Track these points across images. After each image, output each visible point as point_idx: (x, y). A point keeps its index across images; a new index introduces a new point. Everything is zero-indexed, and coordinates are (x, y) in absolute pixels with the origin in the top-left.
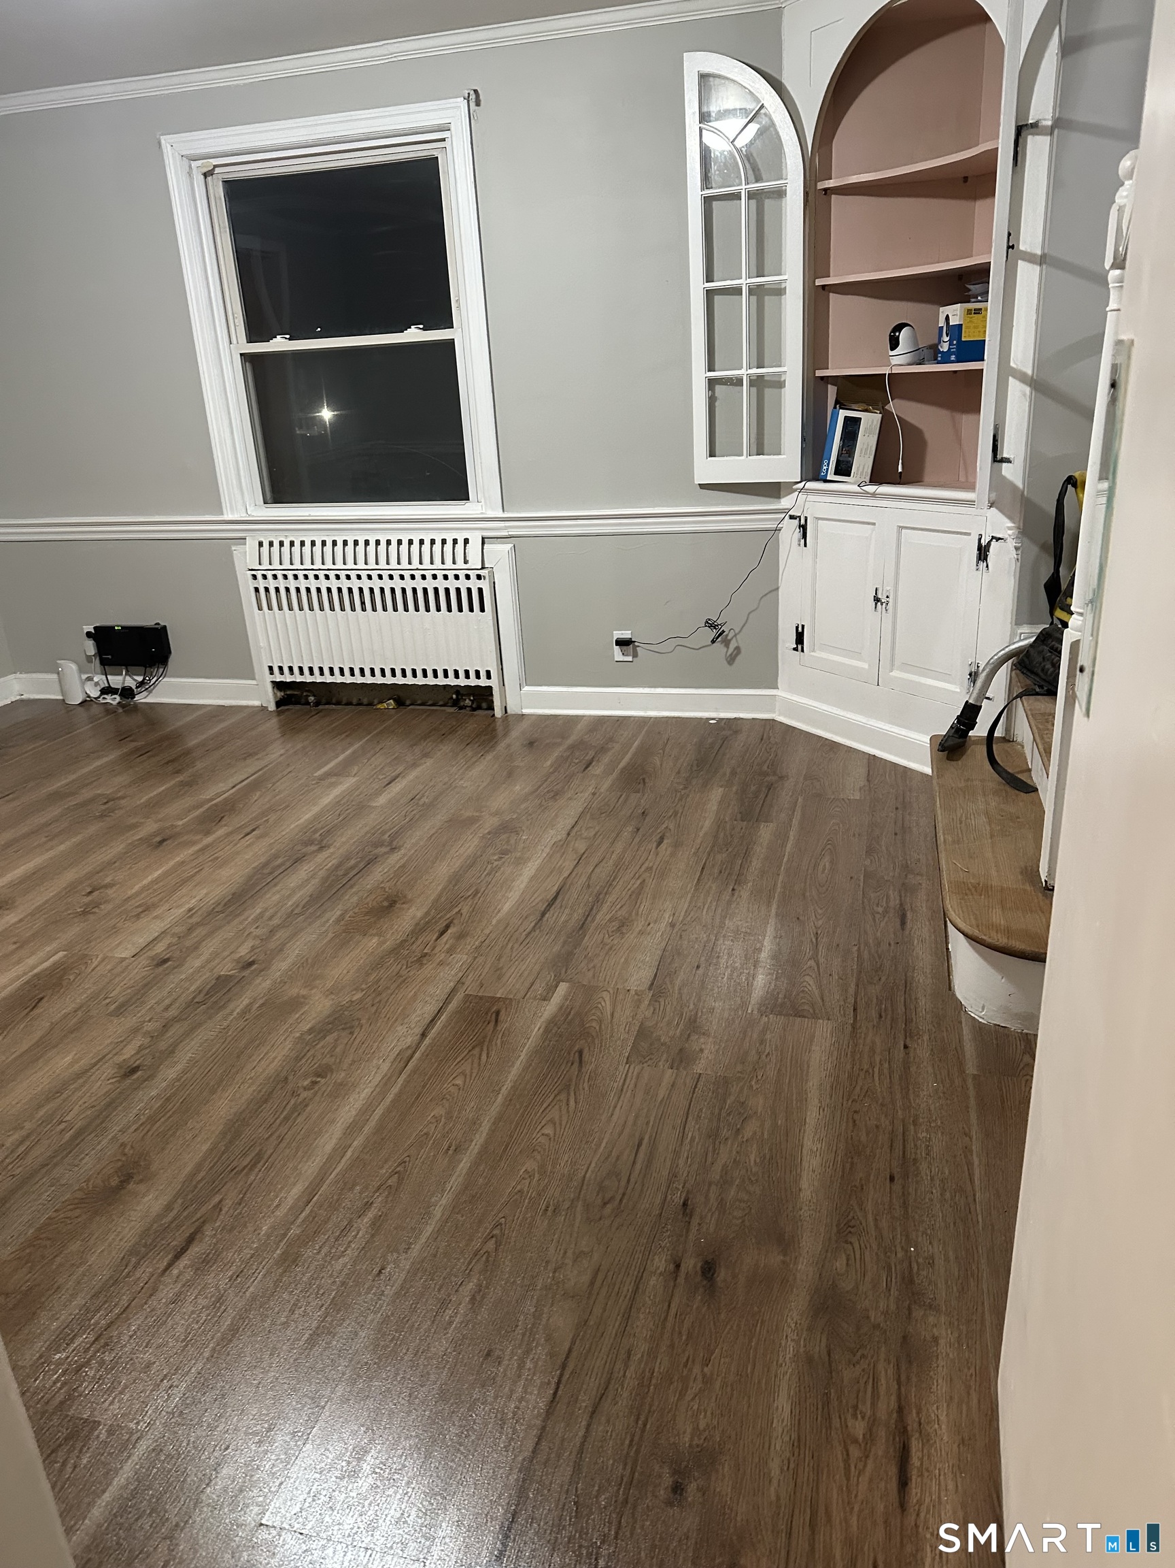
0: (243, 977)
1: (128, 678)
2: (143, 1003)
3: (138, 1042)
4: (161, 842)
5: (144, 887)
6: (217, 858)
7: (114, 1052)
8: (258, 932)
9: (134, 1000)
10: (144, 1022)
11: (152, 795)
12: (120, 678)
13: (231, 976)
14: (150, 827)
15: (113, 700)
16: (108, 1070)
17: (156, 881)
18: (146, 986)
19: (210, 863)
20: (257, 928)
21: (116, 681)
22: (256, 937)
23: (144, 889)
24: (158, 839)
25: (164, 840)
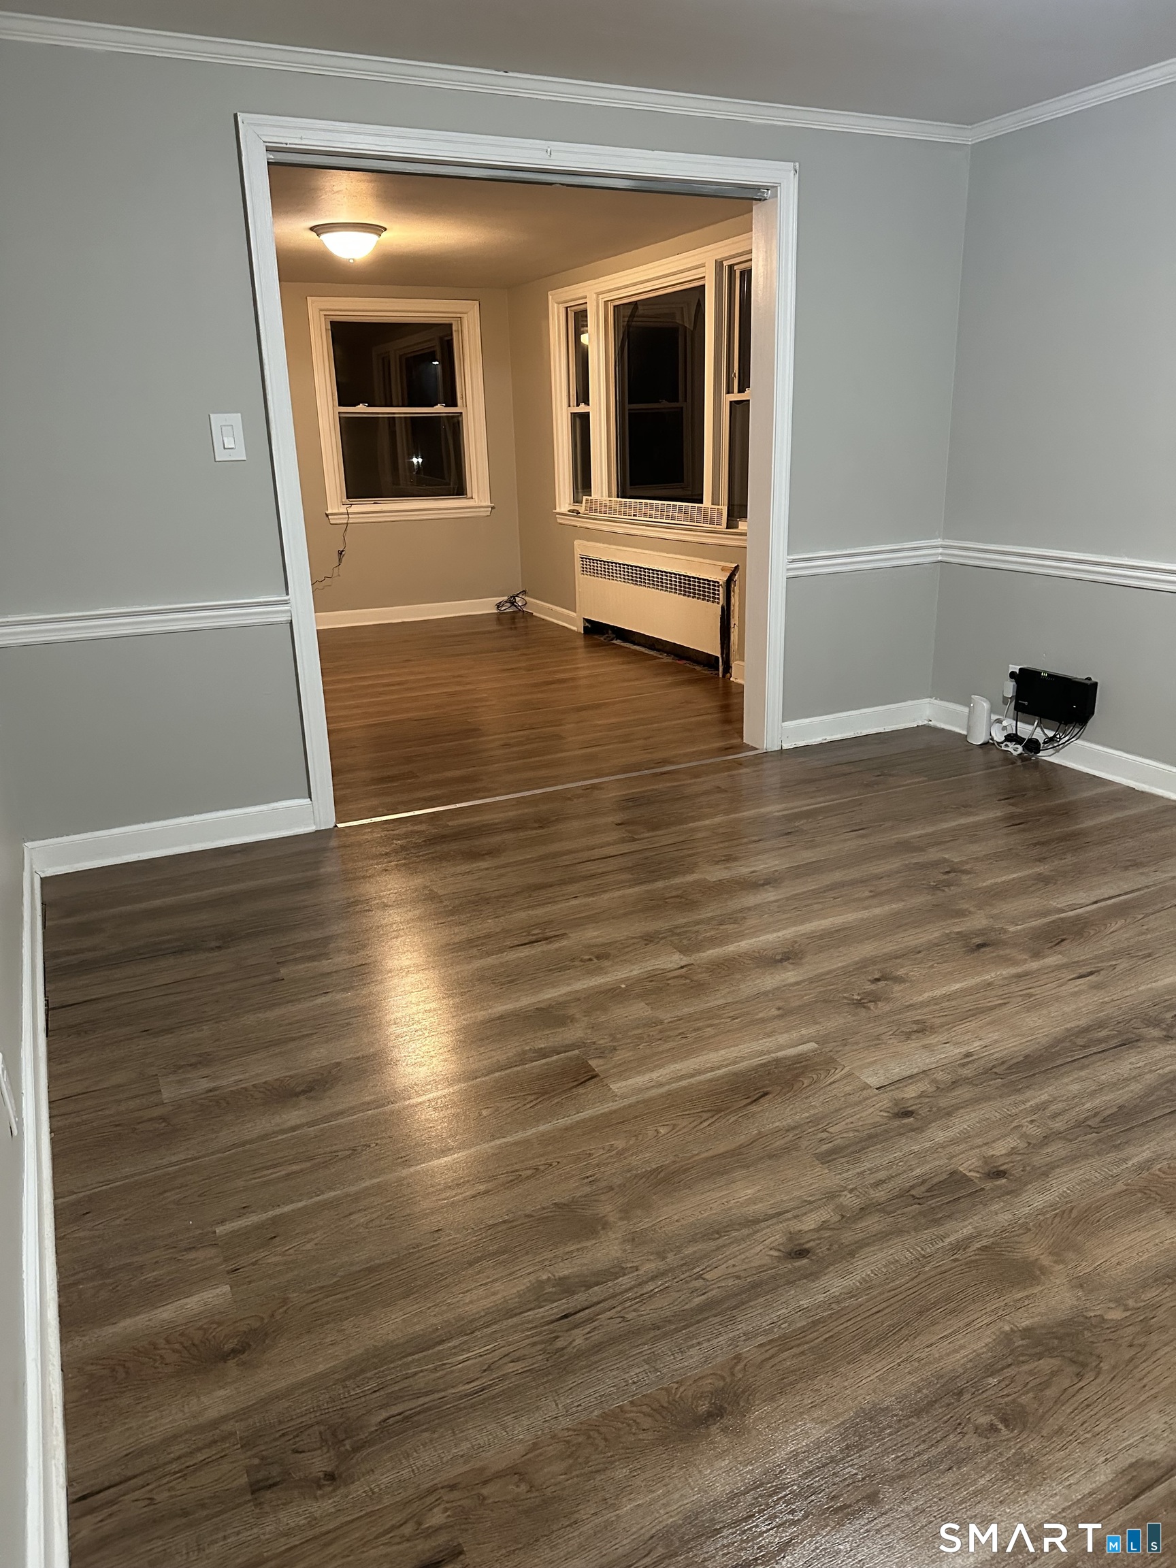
0: (983, 1189)
1: (1038, 730)
2: (858, 1160)
3: (825, 1214)
4: (980, 946)
5: (934, 999)
6: (1030, 995)
7: (795, 1212)
8: (1032, 1130)
9: (851, 1149)
10: (845, 1189)
11: (999, 880)
12: (1031, 728)
13: (969, 1180)
14: (978, 921)
15: (1015, 749)
16: (775, 1236)
17: (949, 997)
18: (871, 1139)
19: (1020, 999)
20: (1032, 1121)
21: (1026, 730)
22: (1024, 1136)
23: (935, 1001)
24: (978, 941)
25: (983, 945)
